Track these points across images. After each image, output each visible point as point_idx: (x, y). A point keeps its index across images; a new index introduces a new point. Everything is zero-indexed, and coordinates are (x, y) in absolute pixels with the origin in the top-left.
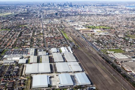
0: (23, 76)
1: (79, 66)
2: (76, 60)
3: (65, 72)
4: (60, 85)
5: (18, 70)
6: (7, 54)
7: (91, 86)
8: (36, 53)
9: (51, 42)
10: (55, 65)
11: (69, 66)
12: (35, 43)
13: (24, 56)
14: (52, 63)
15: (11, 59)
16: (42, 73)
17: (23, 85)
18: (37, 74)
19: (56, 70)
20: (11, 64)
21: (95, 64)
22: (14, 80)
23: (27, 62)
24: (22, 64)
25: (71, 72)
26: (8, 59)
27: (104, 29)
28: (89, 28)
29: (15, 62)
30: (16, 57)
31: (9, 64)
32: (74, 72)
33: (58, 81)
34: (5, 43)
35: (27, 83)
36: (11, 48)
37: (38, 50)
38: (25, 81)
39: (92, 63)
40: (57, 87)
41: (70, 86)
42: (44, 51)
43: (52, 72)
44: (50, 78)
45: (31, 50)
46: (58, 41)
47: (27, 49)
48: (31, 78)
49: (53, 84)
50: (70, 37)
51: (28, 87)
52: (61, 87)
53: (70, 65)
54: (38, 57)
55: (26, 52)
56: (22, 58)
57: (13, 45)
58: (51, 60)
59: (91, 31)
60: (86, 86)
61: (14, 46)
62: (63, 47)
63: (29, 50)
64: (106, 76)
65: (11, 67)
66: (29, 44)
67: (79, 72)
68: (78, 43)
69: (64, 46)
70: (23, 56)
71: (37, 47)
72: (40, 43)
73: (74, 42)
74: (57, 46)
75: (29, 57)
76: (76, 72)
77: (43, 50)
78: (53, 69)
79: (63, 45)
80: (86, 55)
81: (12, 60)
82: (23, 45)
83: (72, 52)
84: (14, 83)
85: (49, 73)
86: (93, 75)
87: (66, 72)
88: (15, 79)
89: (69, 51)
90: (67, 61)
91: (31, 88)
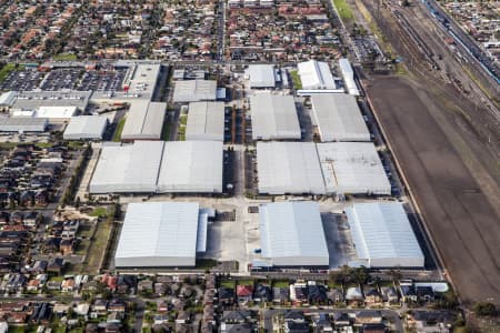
0: (78, 205)
1: (380, 167)
2: (367, 136)
3: (296, 195)
4: (258, 262)
5: (59, 170)
6: (16, 88)
7: (424, 274)
8: (163, 89)
9: (253, 29)
10: (250, 156)
11: (326, 166)
12: (169, 33)
13: (102, 99)
14: (238, 141)
15: (29, 114)
16: (175, 195)
17: (67, 250)
19: (251, 181)
20: (29, 140)
21: (470, 162)
22: (31, 223)
23: (111, 133)
24: (81, 142)
25: (333, 196)
26: (17, 113)
29: (48, 128)
30: (60, 102)
31: (16, 140)
32: (347, 198)
33: (253, 240)
34: (12, 30)
35: (93, 239)
36: (40, 55)
37: (178, 73)
38: (83, 227)
39: (456, 153)
40: (244, 272)
41: (313, 268)
42: (207, 77)
43: (228, 192)
44: (216, 219)
45: (142, 68)
46: (291, 28)
47: (121, 63)
48: (118, 215)
49: (226, 253)
50: (363, 10)
51: (92, 259)
52: (264, 269)
53: (330, 161)
54: (168, 110)
55: (116, 80)
56: (89, 109)
57: (49, 43)
58: (236, 127)
60: (396, 273)
61: (55, 47)
62: (311, 62)
63: (129, 73)
65: (27, 152)
66: (137, 41)
67: (372, 196)
68: (395, 43)
69: (318, 57)
70: (95, 100)
71: (174, 56)
72: (193, 35)
73: (376, 37)
74: (279, 52)
75: (125, 107)
76: (357, 196)
77: (201, 74)
78: (237, 176)
79: (314, 48)
80: (433, 109)
81: (34, 119)
82: (105, 46)
83: (354, 91)
84: (24, 235)
85: (215, 195)
86: (448, 217)
87: (305, 195)
88: (33, 215)
89: (340, 84)
90: (317, 139)
91: (106, 265)
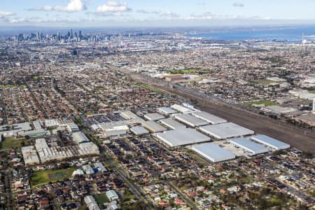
15: (113, 129)
16: (199, 143)
18: (191, 144)
19: (212, 137)
22: (170, 157)
23: (150, 131)
25: (239, 137)
27: (200, 73)
28: (172, 73)
29: (127, 132)
31: (121, 137)
38: (187, 155)
40: (249, 157)
43: (211, 141)
47: (115, 112)
48: (192, 151)
49: (238, 155)
52: (253, 156)
55: (120, 117)
59: (186, 78)
60: (288, 150)
64: (297, 136)
67: (250, 135)
75: (139, 124)
81: (117, 131)
83: (199, 111)
87: (233, 137)
90: (211, 124)
91: (210, 163)
